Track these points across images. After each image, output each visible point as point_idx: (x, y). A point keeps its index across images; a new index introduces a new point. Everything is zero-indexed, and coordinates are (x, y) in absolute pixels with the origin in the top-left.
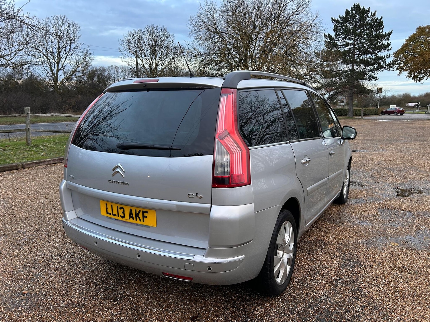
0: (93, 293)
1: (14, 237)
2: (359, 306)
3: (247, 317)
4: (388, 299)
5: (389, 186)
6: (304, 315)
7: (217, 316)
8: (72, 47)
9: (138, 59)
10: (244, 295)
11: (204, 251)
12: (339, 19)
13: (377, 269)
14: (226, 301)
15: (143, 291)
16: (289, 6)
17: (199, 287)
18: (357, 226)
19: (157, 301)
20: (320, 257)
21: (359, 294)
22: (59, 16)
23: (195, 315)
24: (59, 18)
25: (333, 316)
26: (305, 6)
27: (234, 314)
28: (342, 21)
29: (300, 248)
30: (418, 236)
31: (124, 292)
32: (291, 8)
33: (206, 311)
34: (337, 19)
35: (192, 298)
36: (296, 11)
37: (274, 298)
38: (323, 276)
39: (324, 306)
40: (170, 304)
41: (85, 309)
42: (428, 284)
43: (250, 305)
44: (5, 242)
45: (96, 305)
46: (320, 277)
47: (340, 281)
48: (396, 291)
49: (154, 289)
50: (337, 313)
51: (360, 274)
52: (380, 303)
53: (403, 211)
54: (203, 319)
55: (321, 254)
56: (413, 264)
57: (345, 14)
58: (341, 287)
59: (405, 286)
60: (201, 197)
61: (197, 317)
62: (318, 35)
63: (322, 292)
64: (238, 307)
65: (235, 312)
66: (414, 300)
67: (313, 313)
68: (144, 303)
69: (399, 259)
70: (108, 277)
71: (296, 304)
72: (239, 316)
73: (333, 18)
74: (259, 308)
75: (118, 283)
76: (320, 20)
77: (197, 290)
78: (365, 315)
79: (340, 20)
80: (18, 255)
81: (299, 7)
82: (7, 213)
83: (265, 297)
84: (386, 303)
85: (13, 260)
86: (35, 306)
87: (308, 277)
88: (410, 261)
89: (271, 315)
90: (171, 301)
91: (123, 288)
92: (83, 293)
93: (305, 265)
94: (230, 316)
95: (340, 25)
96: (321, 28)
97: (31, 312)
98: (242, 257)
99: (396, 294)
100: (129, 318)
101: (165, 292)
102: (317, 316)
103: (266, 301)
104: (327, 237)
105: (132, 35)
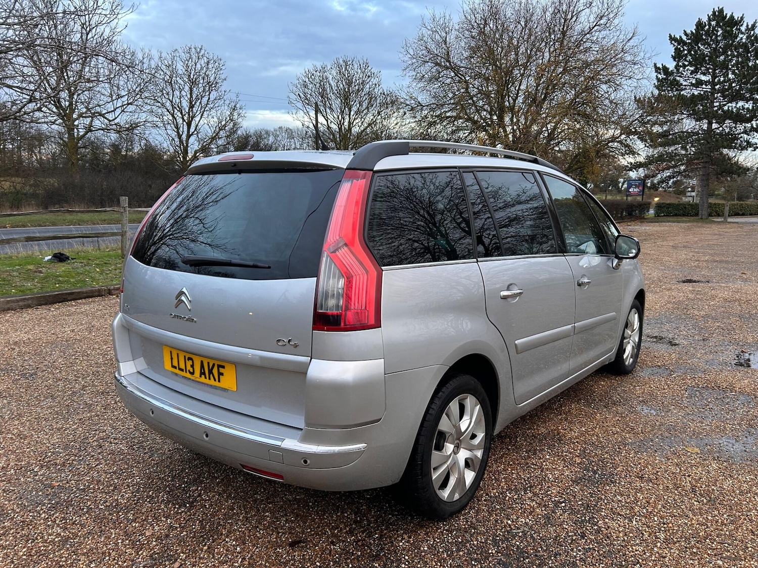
0: (153, 493)
1: (65, 401)
2: (580, 548)
3: (381, 549)
4: (637, 542)
5: (728, 347)
6: (477, 554)
7: (333, 543)
8: (212, 96)
9: (319, 115)
10: (389, 514)
11: (300, 432)
12: (684, 38)
13: (641, 490)
14: (356, 522)
15: (229, 496)
16: (583, 17)
17: (320, 497)
18: (635, 415)
19: (246, 512)
20: (544, 464)
21: (588, 528)
22: (192, 47)
23: (298, 539)
24: (193, 50)
25: (527, 560)
26: (611, 16)
27: (360, 543)
28: (690, 41)
29: (514, 445)
30: (745, 439)
31: (200, 495)
32: (586, 19)
33: (317, 534)
34: (680, 37)
35: (304, 512)
36: (595, 26)
37: (438, 523)
38: (535, 494)
39: (518, 543)
40: (264, 519)
41: (134, 515)
42: (725, 522)
43: (393, 530)
44: (50, 407)
45: (151, 511)
46: (530, 495)
47: (563, 505)
48: (660, 529)
49: (247, 493)
50: (536, 555)
51: (605, 497)
52: (622, 546)
53: (734, 393)
54: (308, 547)
55: (548, 457)
56: (713, 487)
57: (695, 27)
58: (561, 515)
59: (680, 522)
60: (296, 346)
61: (300, 542)
62: (636, 67)
63: (523, 520)
64: (371, 532)
65: (364, 540)
66: (686, 548)
67: (494, 552)
68: (225, 515)
69: (689, 476)
70: (183, 470)
71: (471, 535)
72: (368, 547)
73: (673, 36)
74: (405, 536)
75: (195, 480)
76: (640, 41)
77: (316, 501)
78: (585, 563)
79: (685, 40)
80: (62, 428)
81: (601, 18)
82: (65, 364)
83: (423, 520)
84: (632, 548)
85: (53, 435)
86: (62, 505)
87: (508, 495)
88: (709, 480)
89: (422, 549)
90: (267, 514)
91: (199, 488)
92: (138, 491)
93: (513, 473)
94: (353, 545)
95: (685, 48)
96: (642, 54)
97: (53, 514)
98: (361, 446)
99: (657, 534)
100: (195, 534)
101: (263, 500)
102: (499, 558)
103: (422, 527)
104: (571, 430)
105: (310, 75)
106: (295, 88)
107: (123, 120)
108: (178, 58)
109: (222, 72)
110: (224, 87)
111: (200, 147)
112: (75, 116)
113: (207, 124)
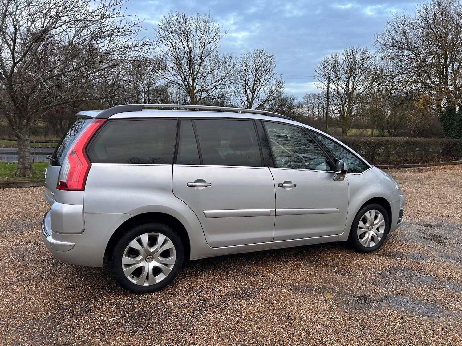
14: (103, 286)
19: (70, 273)
22: (258, 50)
24: (259, 52)
33: (82, 287)
35: (90, 278)
43: (111, 293)
47: (202, 302)
53: (424, 275)
55: (233, 281)
61: (72, 288)
64: (102, 291)
65: (95, 293)
68: (62, 272)
74: (112, 296)
88: (307, 311)
90: (76, 275)
94: (88, 294)
98: (72, 244)
103: (125, 294)
105: (328, 61)
106: (318, 69)
107: (216, 92)
108: (250, 57)
109: (274, 63)
110: (274, 71)
111: (259, 106)
112: (195, 92)
113: (263, 92)
